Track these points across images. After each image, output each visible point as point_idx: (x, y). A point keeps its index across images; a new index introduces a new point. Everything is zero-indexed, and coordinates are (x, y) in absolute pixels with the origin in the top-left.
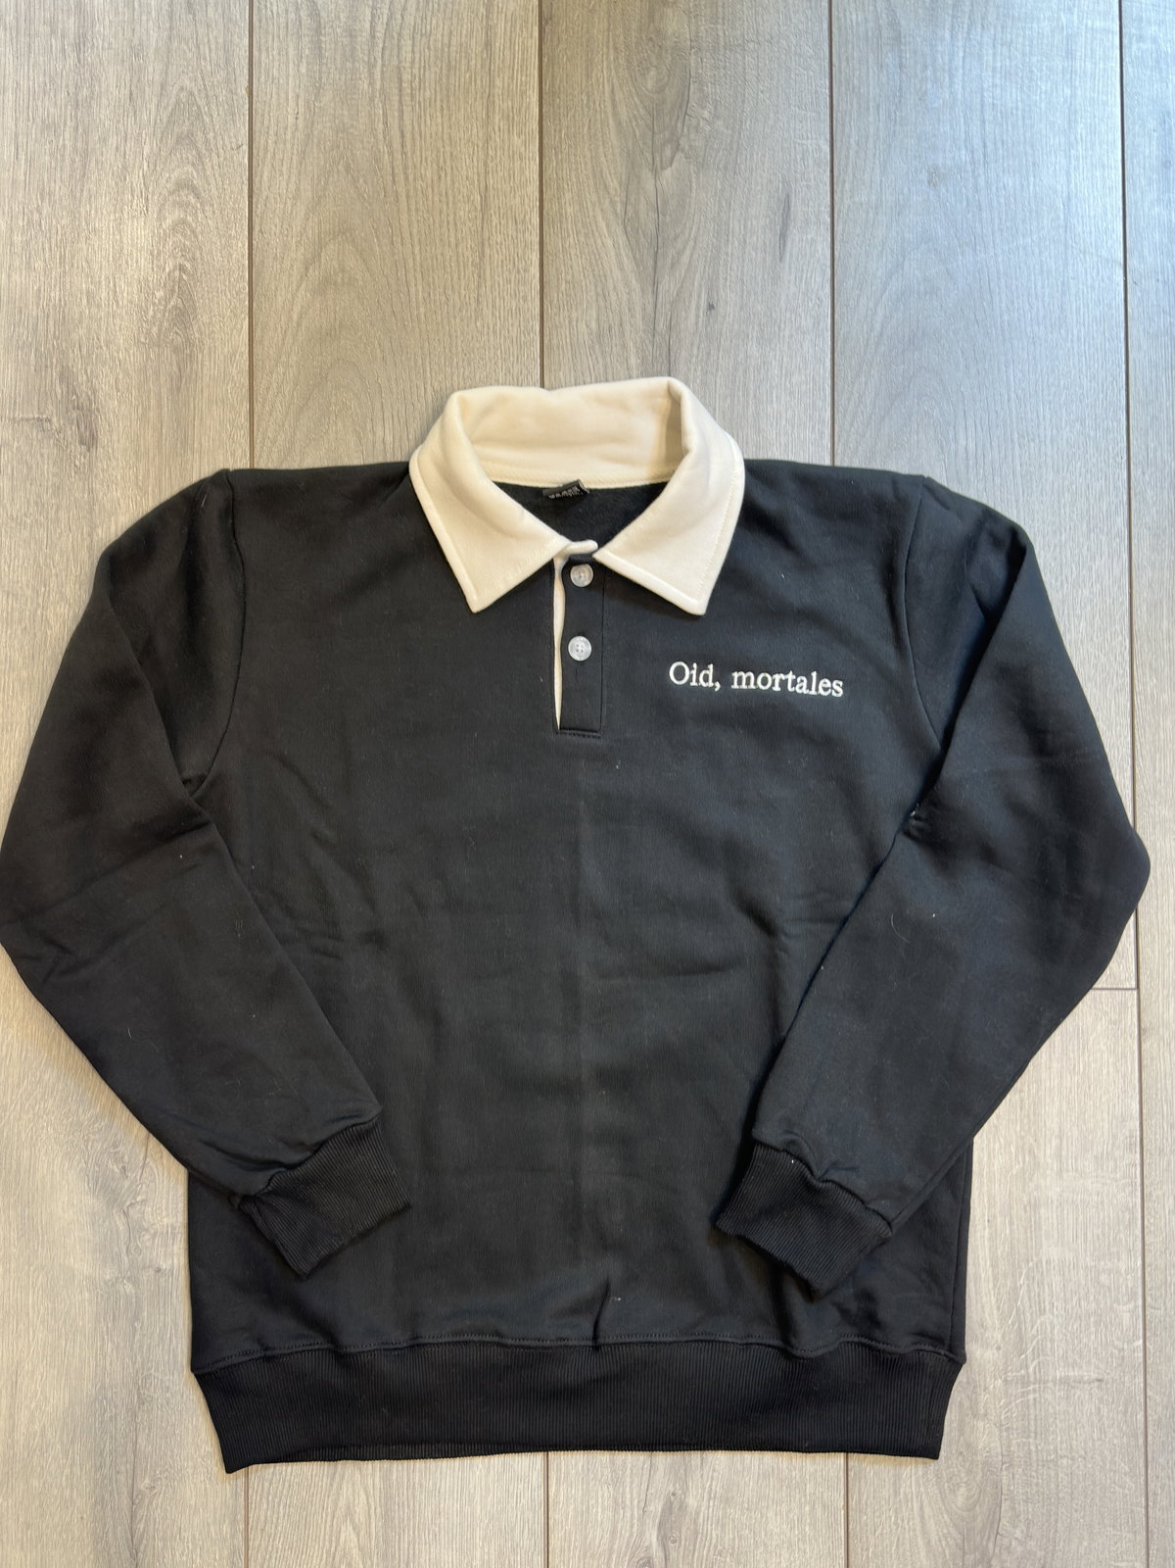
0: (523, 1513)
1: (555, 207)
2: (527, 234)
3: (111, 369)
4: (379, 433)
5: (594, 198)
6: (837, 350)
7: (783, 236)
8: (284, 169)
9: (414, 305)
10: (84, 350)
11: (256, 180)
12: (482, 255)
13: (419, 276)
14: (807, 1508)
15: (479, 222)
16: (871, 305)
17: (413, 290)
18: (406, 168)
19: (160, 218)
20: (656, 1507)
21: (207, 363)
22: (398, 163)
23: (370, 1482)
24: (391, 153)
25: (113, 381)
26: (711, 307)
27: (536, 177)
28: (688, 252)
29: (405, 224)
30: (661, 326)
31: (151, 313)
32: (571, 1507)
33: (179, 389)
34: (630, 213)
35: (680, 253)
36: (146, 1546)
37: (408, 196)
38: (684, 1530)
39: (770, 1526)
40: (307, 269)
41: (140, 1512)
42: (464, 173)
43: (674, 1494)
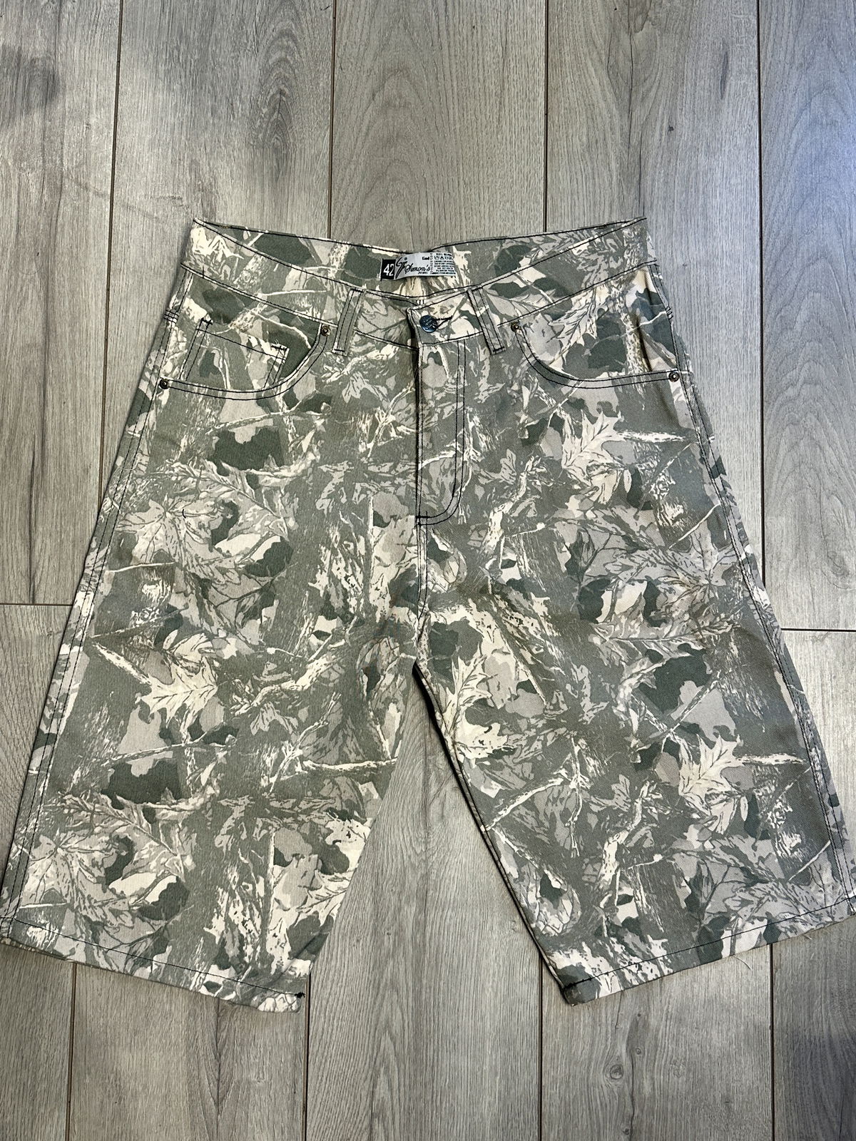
0: (523, 1028)
1: (557, 56)
2: (536, 75)
3: (227, 162)
4: (424, 214)
5: (586, 50)
6: (763, 162)
7: (723, 81)
8: (359, 24)
9: (452, 122)
10: (208, 150)
11: (338, 31)
12: (503, 89)
13: (456, 102)
14: (742, 1028)
15: (501, 65)
16: (788, 131)
17: (451, 112)
18: (448, 26)
19: (267, 57)
20: (626, 1026)
21: (298, 161)
22: (442, 23)
23: (405, 1001)
24: (437, 16)
25: (228, 172)
26: (671, 129)
27: (543, 35)
28: (654, 90)
29: (447, 65)
30: (634, 141)
31: (258, 123)
32: (560, 1024)
33: (277, 179)
34: (612, 62)
35: (649, 90)
36: (228, 1050)
37: (449, 46)
38: (647, 1044)
39: (713, 1042)
40: (374, 95)
41: (223, 1024)
42: (490, 31)
43: (639, 1015)
